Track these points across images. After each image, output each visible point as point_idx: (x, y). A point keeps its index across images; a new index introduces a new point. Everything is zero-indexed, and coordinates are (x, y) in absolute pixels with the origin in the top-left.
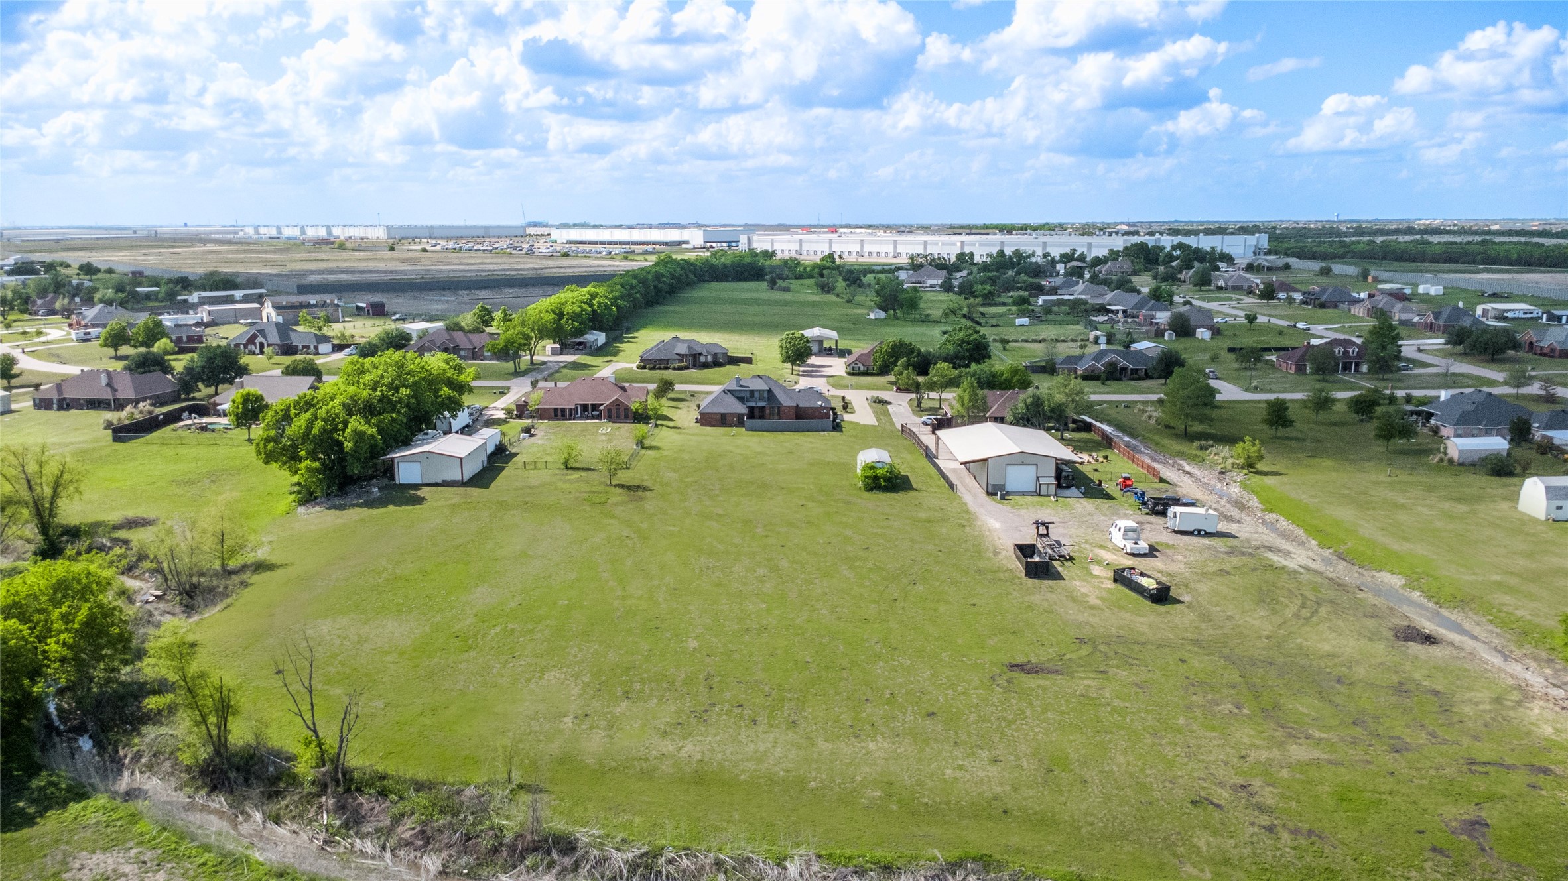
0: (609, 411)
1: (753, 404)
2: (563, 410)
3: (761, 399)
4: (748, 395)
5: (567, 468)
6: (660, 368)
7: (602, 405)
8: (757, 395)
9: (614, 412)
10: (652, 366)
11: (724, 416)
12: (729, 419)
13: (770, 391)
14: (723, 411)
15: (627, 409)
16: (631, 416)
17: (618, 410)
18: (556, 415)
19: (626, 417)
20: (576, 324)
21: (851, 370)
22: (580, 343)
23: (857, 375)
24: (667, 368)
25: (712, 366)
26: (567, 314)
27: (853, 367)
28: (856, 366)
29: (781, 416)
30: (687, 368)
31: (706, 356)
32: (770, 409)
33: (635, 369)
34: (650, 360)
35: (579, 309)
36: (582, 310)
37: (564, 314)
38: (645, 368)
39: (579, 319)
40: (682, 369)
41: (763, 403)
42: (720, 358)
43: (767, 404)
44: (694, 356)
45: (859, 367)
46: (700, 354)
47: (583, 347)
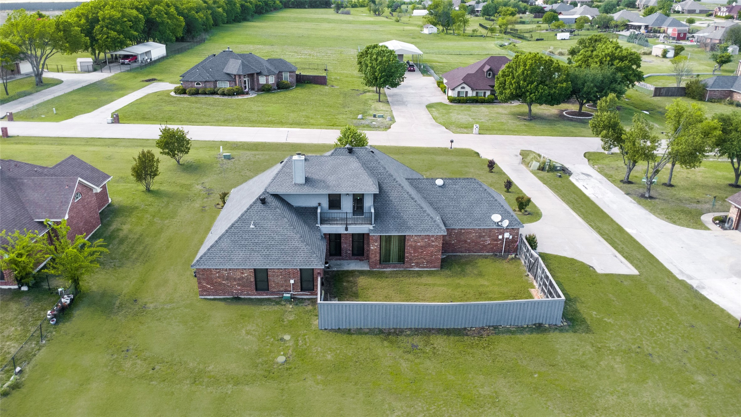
20: (113, 34)
21: (456, 96)
22: (126, 57)
23: (463, 103)
24: (214, 93)
25: (275, 90)
26: (103, 20)
27: (459, 92)
28: (463, 90)
29: (408, 258)
30: (240, 93)
31: (266, 76)
32: (379, 241)
33: (173, 94)
34: (192, 82)
35: (119, 15)
36: (123, 16)
37: (99, 21)
38: (185, 93)
39: (118, 27)
40: (234, 95)
41: (364, 226)
42: (286, 78)
43: (372, 228)
44: (251, 76)
45: (467, 92)
46: (259, 74)
47: (130, 61)
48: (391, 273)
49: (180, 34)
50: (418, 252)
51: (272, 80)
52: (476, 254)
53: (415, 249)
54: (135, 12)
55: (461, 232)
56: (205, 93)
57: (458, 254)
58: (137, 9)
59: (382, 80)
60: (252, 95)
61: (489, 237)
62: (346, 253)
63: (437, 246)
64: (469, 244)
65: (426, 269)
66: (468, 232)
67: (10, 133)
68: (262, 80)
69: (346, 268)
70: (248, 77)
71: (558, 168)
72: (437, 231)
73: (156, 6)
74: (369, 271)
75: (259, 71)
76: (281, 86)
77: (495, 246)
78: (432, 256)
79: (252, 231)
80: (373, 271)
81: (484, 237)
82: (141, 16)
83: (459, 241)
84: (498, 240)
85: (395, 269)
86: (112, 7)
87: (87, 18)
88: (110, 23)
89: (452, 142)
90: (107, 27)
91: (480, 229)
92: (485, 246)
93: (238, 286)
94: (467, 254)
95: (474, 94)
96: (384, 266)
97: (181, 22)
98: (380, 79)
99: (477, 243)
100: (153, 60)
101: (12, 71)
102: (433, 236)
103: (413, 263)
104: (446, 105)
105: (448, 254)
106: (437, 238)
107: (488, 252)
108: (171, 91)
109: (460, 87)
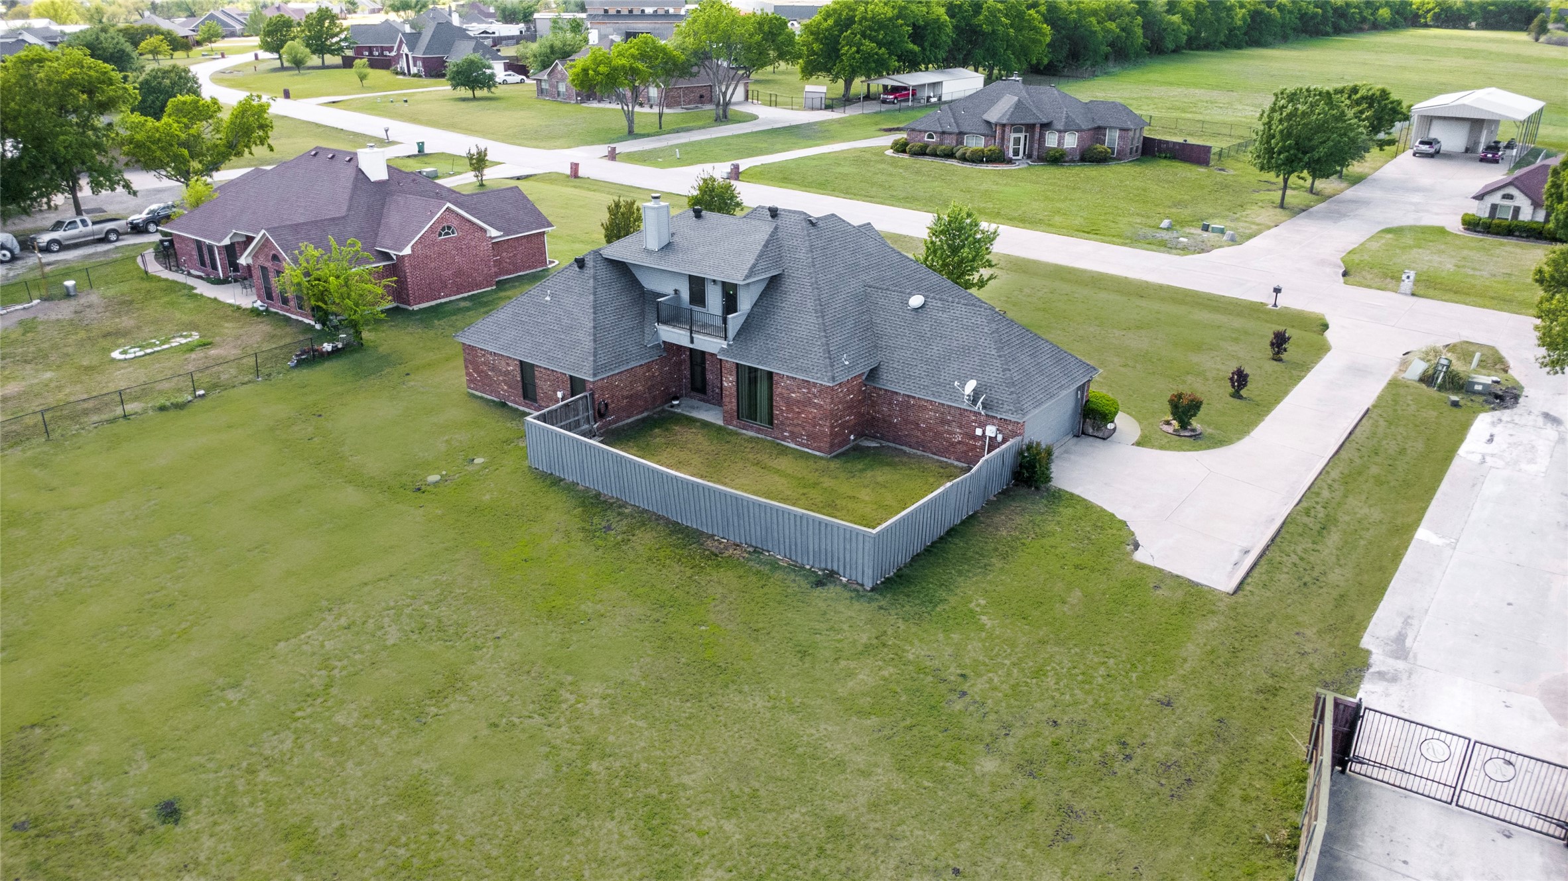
11: (525, 369)
12: (543, 386)
21: (1487, 215)
22: (894, 90)
23: (1498, 234)
24: (950, 155)
25: (1072, 161)
27: (1494, 207)
28: (1507, 202)
29: (778, 419)
30: (997, 158)
31: (1060, 131)
32: (734, 373)
33: (890, 152)
34: (920, 131)
35: (892, 13)
36: (899, 16)
38: (904, 151)
39: (882, 35)
40: (981, 161)
41: (715, 340)
42: (1112, 140)
43: (725, 347)
44: (1030, 128)
45: (1517, 210)
46: (1046, 126)
47: (896, 98)
48: (751, 439)
50: (792, 411)
51: (1071, 142)
52: (936, 457)
53: (789, 403)
55: (908, 402)
56: (934, 154)
57: (904, 448)
59: (1282, 156)
60: (1020, 166)
61: (960, 427)
62: (713, 391)
63: (821, 406)
64: (924, 432)
65: (807, 450)
66: (921, 406)
67: (581, 173)
68: (1051, 140)
69: (695, 414)
70: (1026, 132)
71: (1478, 388)
72: (819, 375)
74: (720, 426)
75: (1045, 121)
76: (1091, 156)
77: (972, 450)
78: (814, 426)
79: (545, 305)
80: (725, 429)
81: (949, 423)
83: (906, 421)
84: (975, 437)
85: (760, 436)
88: (871, 28)
89: (1277, 291)
90: (864, 36)
91: (943, 405)
92: (953, 444)
93: (505, 384)
94: (919, 453)
95: (1541, 216)
96: (744, 425)
97: (1044, 35)
98: (1280, 153)
99: (938, 435)
100: (944, 99)
101: (702, 96)
102: (815, 385)
103: (786, 431)
104: (1456, 235)
105: (885, 443)
106: (823, 390)
107: (958, 460)
108: (886, 148)
109: (1500, 194)
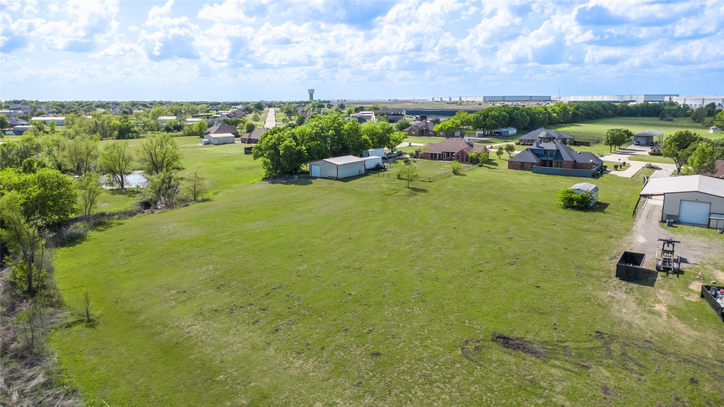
0: (458, 156)
1: (545, 158)
2: (435, 154)
3: (551, 156)
4: (543, 153)
5: (399, 178)
6: (527, 145)
7: (454, 153)
8: (549, 153)
9: (460, 157)
10: (523, 143)
11: (522, 163)
12: (525, 165)
13: (558, 151)
14: (523, 161)
15: (467, 156)
16: (469, 160)
17: (462, 156)
18: (432, 157)
19: (467, 160)
20: (494, 122)
22: (497, 133)
26: (490, 116)
32: (555, 162)
34: (523, 140)
35: (498, 114)
36: (500, 115)
37: (488, 116)
39: (496, 119)
42: (568, 141)
43: (553, 159)
47: (498, 135)
49: (526, 125)
53: (564, 165)
54: (505, 113)
58: (506, 112)
63: (571, 165)
70: (548, 139)
73: (516, 111)
75: (553, 137)
82: (508, 115)
86: (496, 111)
87: (484, 115)
88: (493, 118)
91: (587, 163)
97: (528, 119)
100: (509, 134)
106: (571, 162)
